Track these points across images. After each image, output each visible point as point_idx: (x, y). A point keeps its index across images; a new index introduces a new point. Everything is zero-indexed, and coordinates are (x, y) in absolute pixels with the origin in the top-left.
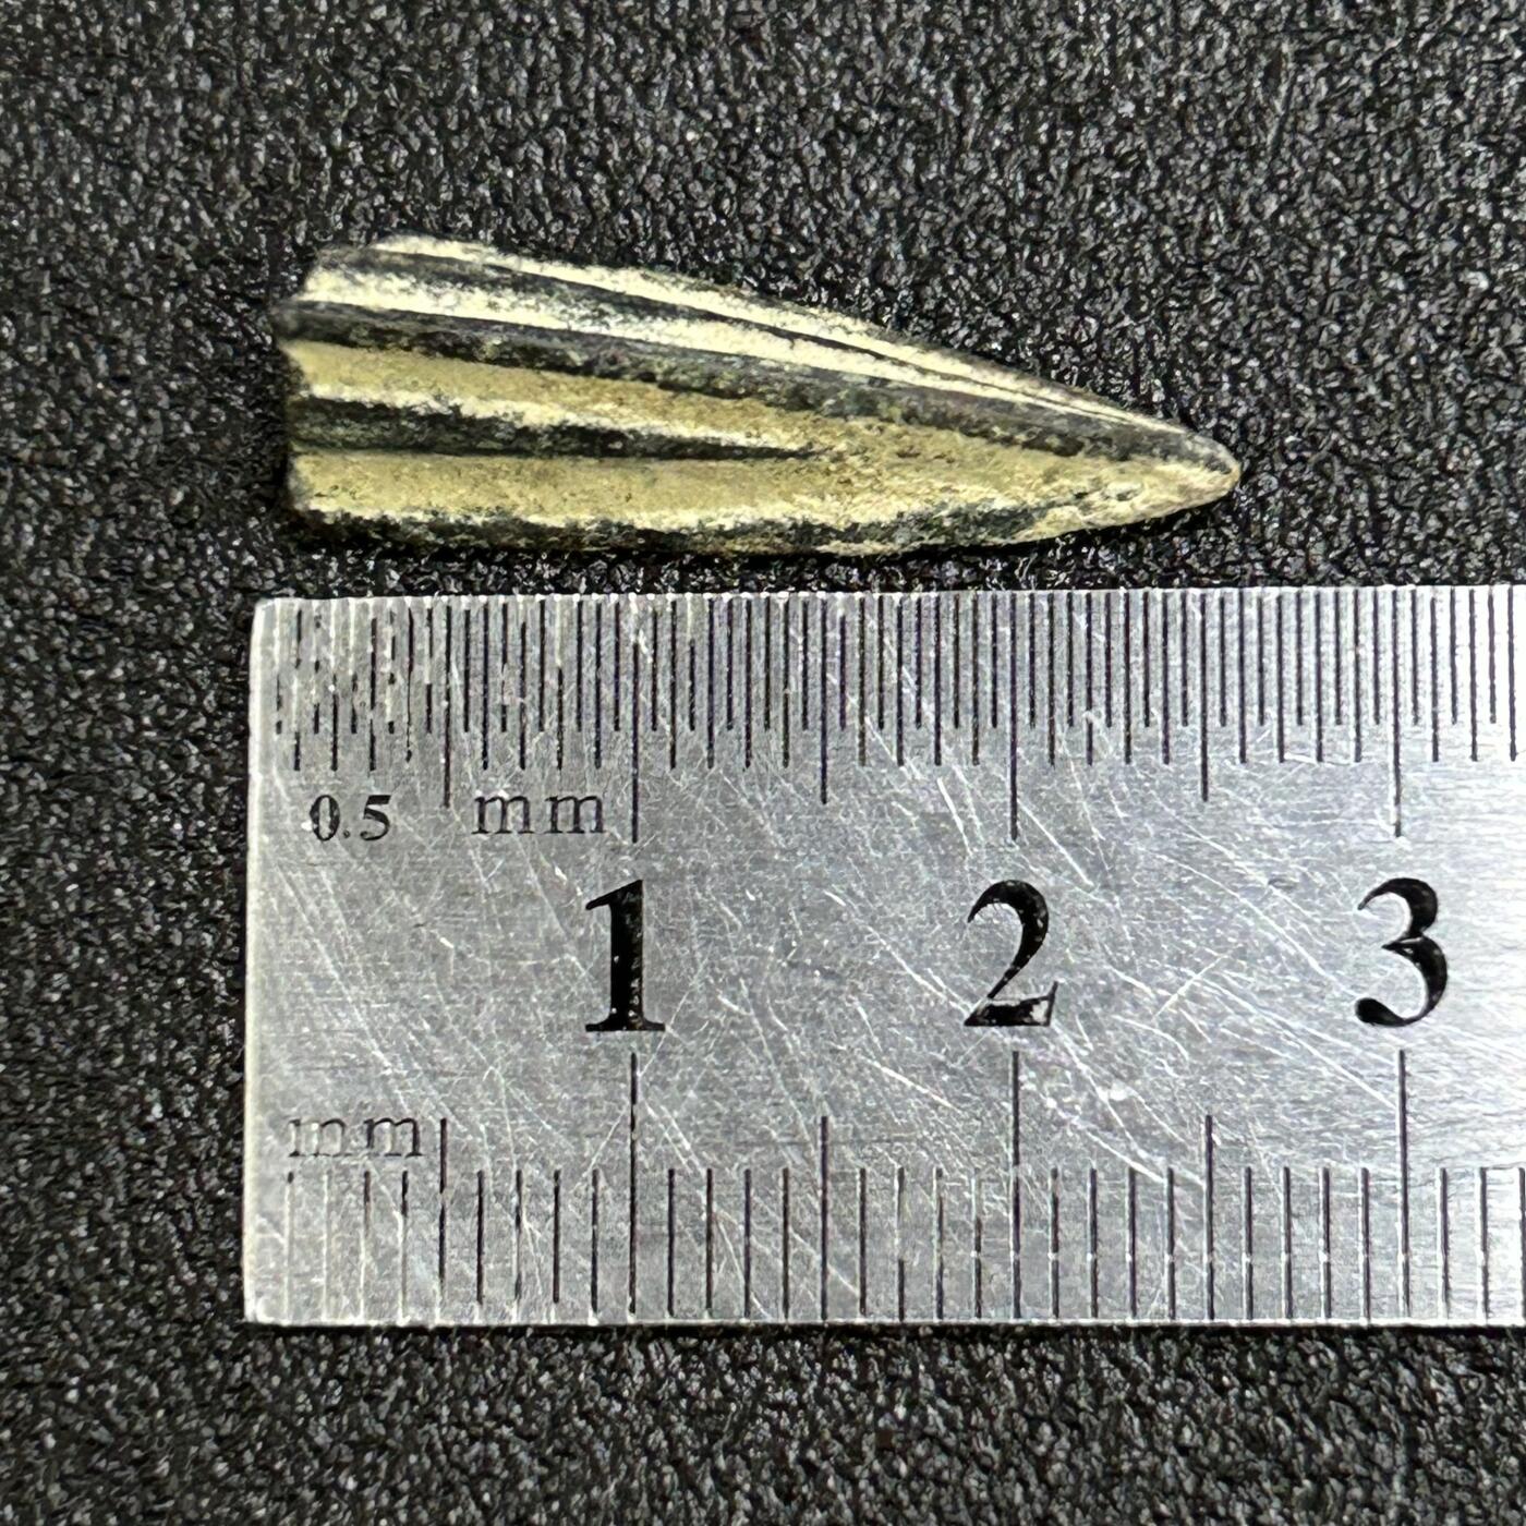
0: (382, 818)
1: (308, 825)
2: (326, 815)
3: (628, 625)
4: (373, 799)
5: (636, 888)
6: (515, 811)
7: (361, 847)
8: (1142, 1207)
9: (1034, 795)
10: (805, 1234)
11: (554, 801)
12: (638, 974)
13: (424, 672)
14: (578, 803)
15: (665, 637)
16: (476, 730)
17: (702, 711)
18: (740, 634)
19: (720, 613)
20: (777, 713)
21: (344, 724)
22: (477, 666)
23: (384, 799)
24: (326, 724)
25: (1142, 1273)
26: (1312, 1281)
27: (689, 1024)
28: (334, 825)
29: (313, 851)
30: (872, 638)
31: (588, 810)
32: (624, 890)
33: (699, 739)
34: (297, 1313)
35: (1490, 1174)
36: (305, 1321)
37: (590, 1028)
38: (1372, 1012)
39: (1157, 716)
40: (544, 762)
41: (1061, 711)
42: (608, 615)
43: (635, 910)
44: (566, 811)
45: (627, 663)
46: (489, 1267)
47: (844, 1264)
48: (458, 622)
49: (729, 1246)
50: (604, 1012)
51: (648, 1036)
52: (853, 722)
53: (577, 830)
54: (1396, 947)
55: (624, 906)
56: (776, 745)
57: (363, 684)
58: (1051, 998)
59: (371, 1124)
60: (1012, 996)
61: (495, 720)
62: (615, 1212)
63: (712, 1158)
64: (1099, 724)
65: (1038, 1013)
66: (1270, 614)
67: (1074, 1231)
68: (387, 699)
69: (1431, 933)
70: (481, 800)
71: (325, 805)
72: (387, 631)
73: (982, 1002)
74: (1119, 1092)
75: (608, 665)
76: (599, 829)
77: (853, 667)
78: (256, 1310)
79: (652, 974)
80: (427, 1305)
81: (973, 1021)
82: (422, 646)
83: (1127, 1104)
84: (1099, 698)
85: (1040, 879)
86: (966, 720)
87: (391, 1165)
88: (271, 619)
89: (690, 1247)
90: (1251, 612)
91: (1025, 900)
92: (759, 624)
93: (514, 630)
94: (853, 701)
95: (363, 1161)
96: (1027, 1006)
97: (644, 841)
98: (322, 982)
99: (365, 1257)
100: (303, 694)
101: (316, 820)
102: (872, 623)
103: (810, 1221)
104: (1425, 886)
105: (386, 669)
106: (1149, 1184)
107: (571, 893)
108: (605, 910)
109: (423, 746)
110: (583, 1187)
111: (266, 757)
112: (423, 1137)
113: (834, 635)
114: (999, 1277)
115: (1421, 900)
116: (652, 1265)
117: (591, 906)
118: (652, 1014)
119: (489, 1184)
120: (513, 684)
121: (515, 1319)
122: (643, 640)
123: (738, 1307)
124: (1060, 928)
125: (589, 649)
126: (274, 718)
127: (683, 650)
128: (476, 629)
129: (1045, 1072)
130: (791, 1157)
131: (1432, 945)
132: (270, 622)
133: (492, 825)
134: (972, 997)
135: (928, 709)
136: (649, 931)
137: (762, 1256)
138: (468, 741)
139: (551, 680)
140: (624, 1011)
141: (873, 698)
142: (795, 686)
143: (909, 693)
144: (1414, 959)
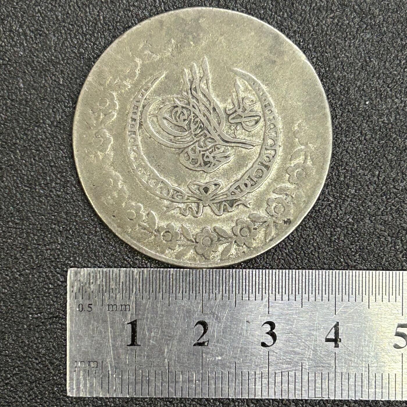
0: (91, 308)
3: (135, 274)
4: (89, 305)
5: (136, 321)
6: (114, 307)
7: (87, 313)
8: (224, 378)
9: (206, 305)
10: (165, 382)
11: (122, 305)
12: (136, 336)
13: (98, 282)
14: (126, 306)
15: (141, 277)
16: (108, 292)
17: (147, 290)
18: (154, 276)
19: (151, 272)
20: (161, 290)
21: (84, 291)
23: (91, 304)
24: (81, 291)
25: (223, 389)
26: (252, 391)
27: (145, 345)
28: (82, 309)
29: (78, 313)
30: (178, 277)
31: (128, 307)
32: (134, 321)
33: (147, 294)
34: (76, 395)
35: (283, 373)
36: (78, 396)
37: (128, 345)
38: (264, 345)
39: (227, 292)
40: (120, 298)
41: (211, 291)
43: (136, 325)
44: (124, 307)
45: (134, 281)
46: (110, 387)
47: (172, 388)
48: (104, 273)
49: (152, 384)
50: (130, 343)
51: (138, 347)
52: (174, 292)
53: (126, 310)
54: (268, 333)
55: (134, 324)
56: (161, 295)
57: (88, 284)
58: (208, 341)
59: (89, 362)
60: (201, 341)
61: (111, 291)
62: (132, 377)
63: (149, 368)
64: (217, 293)
65: (206, 344)
66: (247, 274)
67: (212, 382)
68: (92, 286)
69: (274, 331)
70: (109, 305)
71: (81, 306)
72: (92, 274)
73: (196, 342)
74: (220, 358)
75: (131, 281)
76: (129, 310)
78: (69, 394)
79: (139, 336)
80: (99, 393)
81: (195, 345)
82: (98, 277)
83: (221, 360)
84: (218, 288)
85: (207, 320)
86: (194, 292)
87: (93, 369)
88: (71, 272)
89: (145, 384)
91: (204, 324)
92: (158, 275)
93: (114, 274)
94: (174, 288)
95: (88, 369)
96: (204, 343)
97: (137, 313)
99: (88, 385)
100: (77, 285)
101: (79, 308)
102: (178, 274)
103: (166, 380)
104: (273, 323)
105: (91, 281)
106: (224, 374)
107: (124, 321)
108: (130, 325)
109: (98, 295)
110: (127, 373)
111: (70, 297)
112: (99, 365)
113: (171, 276)
114: (199, 390)
115: (272, 325)
116: (138, 387)
117: (128, 324)
118: (139, 343)
119: (110, 372)
120: (114, 284)
121: (115, 396)
122: (137, 277)
123: (154, 394)
124: (210, 329)
125: (128, 278)
126: (72, 289)
127: (144, 279)
128: (108, 274)
129: (207, 353)
130: (163, 369)
131: (274, 333)
132: (71, 273)
133: (111, 309)
134: (194, 341)
135: (187, 290)
136: (138, 328)
137: (158, 386)
138: (106, 294)
139: (121, 284)
140: (133, 343)
141: (178, 288)
142: (164, 285)
143: (184, 287)
144: (271, 335)
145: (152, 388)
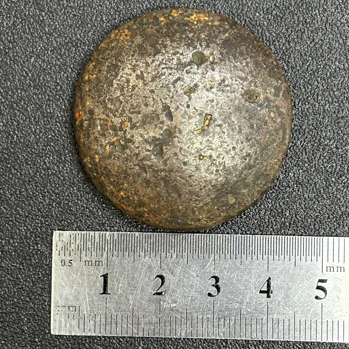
0: (71, 263)
1: (61, 264)
2: (63, 263)
3: (107, 236)
4: (70, 260)
5: (107, 274)
6: (90, 262)
7: (69, 267)
8: (177, 321)
9: (163, 262)
10: (130, 324)
11: (96, 261)
12: (107, 286)
13: (78, 242)
14: (99, 262)
15: (112, 238)
16: (85, 251)
17: (117, 249)
18: (122, 238)
19: (120, 235)
20: (127, 249)
21: (66, 249)
22: (85, 242)
23: (72, 260)
24: (63, 249)
25: (177, 331)
26: (200, 332)
27: (114, 294)
28: (64, 264)
29: (61, 267)
30: (141, 239)
31: (101, 263)
32: (105, 274)
33: (116, 253)
35: (225, 318)
36: (59, 334)
37: (100, 294)
38: (210, 295)
39: (181, 252)
40: (94, 256)
41: (168, 251)
42: (104, 235)
43: (107, 277)
44: (97, 263)
45: (106, 242)
46: (85, 327)
47: (135, 328)
48: (83, 235)
49: (119, 326)
50: (102, 292)
51: (108, 295)
52: (138, 251)
53: (99, 266)
54: (213, 285)
55: (105, 277)
56: (127, 254)
57: (69, 244)
58: (165, 291)
59: (69, 307)
60: (160, 291)
61: (88, 249)
62: (103, 320)
63: (117, 312)
64: (173, 252)
65: (163, 293)
66: (197, 237)
67: (168, 324)
68: (72, 246)
69: (218, 284)
70: (85, 261)
71: (63, 261)
72: (72, 236)
73: (155, 292)
74: (174, 305)
75: (104, 242)
76: (102, 265)
77: (138, 243)
78: (52, 333)
79: (109, 286)
80: (77, 333)
81: (154, 294)
82: (77, 238)
83: (175, 307)
84: (173, 249)
85: (164, 275)
86: (154, 251)
87: (72, 313)
88: (56, 234)
89: (114, 325)
90: (195, 237)
91: (162, 277)
92: (125, 237)
93: (90, 236)
94: (138, 248)
95: (68, 312)
96: (162, 292)
97: (108, 268)
98: (62, 286)
99: (68, 326)
100: (60, 245)
102: (141, 237)
103: (131, 322)
104: (217, 277)
105: (72, 241)
106: (178, 318)
107: (98, 275)
108: (103, 277)
109: (77, 253)
110: (99, 317)
111: (55, 254)
112: (76, 309)
113: (136, 239)
114: (157, 331)
115: (217, 279)
116: (108, 328)
117: (101, 276)
118: (109, 292)
119: (86, 315)
120: (90, 244)
121: (89, 335)
122: (109, 238)
123: (120, 334)
124: (167, 282)
125: (101, 239)
126: (56, 248)
127: (114, 240)
128: (85, 236)
129: (164, 301)
130: (128, 313)
133: (87, 264)
134: (154, 291)
135: (149, 249)
136: (109, 280)
137: (124, 327)
138: (84, 253)
139: (96, 244)
140: (105, 292)
141: (141, 248)
142: (130, 246)
143: (146, 247)
144: (216, 287)
145: (119, 328)
